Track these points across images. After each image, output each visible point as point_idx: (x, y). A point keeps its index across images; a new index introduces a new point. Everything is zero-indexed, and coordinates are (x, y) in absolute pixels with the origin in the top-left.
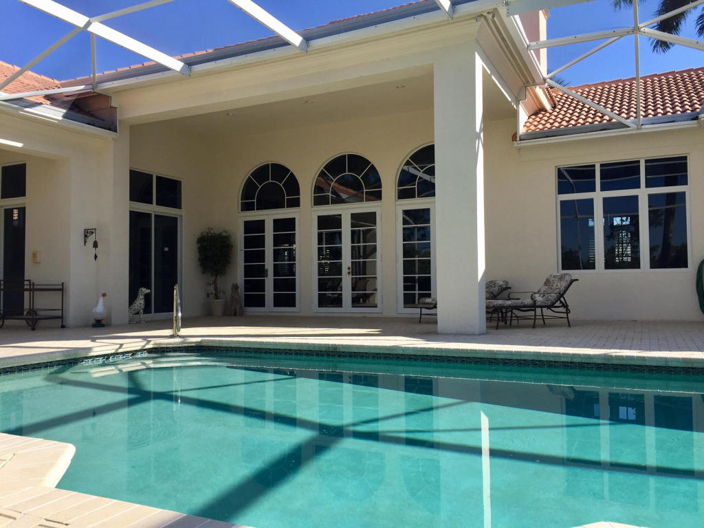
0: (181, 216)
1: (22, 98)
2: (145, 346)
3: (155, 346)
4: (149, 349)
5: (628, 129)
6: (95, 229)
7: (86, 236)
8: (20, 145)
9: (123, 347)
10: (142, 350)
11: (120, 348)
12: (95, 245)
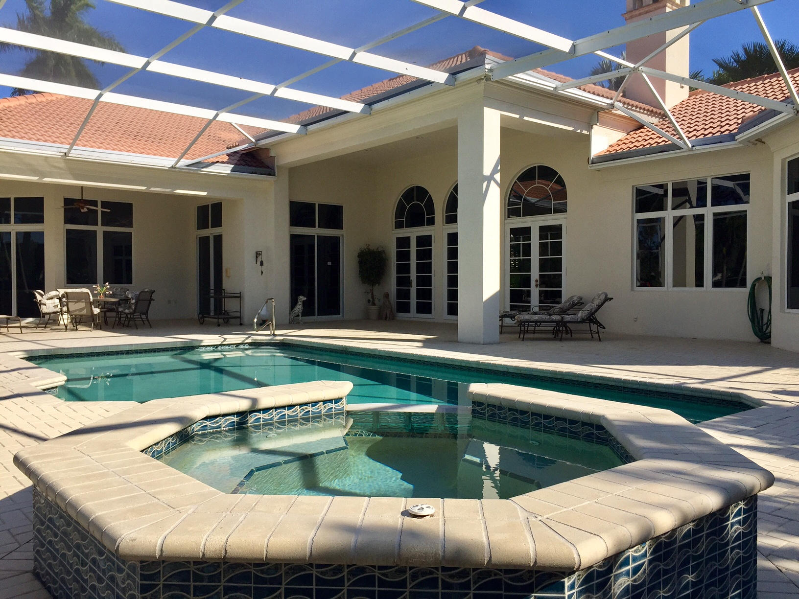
0: (343, 235)
1: (200, 162)
2: (244, 341)
3: (253, 341)
4: (250, 343)
5: (681, 150)
6: (261, 252)
7: (257, 257)
8: (205, 194)
9: (227, 340)
10: (243, 343)
11: (224, 341)
12: (262, 264)
